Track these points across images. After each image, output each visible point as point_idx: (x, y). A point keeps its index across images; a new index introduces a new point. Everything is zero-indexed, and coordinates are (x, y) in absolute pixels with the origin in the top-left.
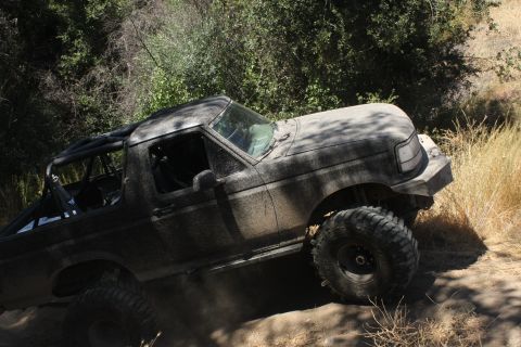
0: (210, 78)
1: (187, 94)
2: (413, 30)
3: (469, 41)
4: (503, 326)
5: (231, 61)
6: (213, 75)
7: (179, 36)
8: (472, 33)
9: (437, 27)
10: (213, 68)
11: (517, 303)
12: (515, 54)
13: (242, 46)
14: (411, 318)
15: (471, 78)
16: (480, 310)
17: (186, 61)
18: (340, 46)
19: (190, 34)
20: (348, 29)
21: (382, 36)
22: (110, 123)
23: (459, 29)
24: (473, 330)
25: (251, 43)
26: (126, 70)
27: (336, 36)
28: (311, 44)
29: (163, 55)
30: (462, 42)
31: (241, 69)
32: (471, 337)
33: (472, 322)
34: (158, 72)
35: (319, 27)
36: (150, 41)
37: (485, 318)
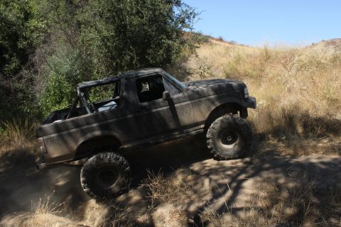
0: (77, 76)
1: (66, 83)
2: (165, 56)
3: (188, 62)
4: (202, 178)
5: (86, 69)
6: (78, 75)
7: (63, 57)
8: (189, 58)
9: (175, 56)
10: (78, 72)
11: (207, 168)
12: (206, 67)
13: (91, 62)
14: (165, 177)
15: (189, 77)
16: (193, 172)
17: (66, 68)
18: (134, 62)
19: (67, 56)
20: (137, 55)
21: (152, 59)
22: (30, 96)
23: (184, 57)
24: (190, 181)
25: (95, 61)
26: (37, 72)
27: (132, 58)
28: (121, 61)
29: (55, 65)
30: (186, 62)
31: (91, 72)
32: (189, 183)
33: (190, 177)
34: (52, 73)
35: (125, 54)
36: (49, 59)
37: (195, 175)
